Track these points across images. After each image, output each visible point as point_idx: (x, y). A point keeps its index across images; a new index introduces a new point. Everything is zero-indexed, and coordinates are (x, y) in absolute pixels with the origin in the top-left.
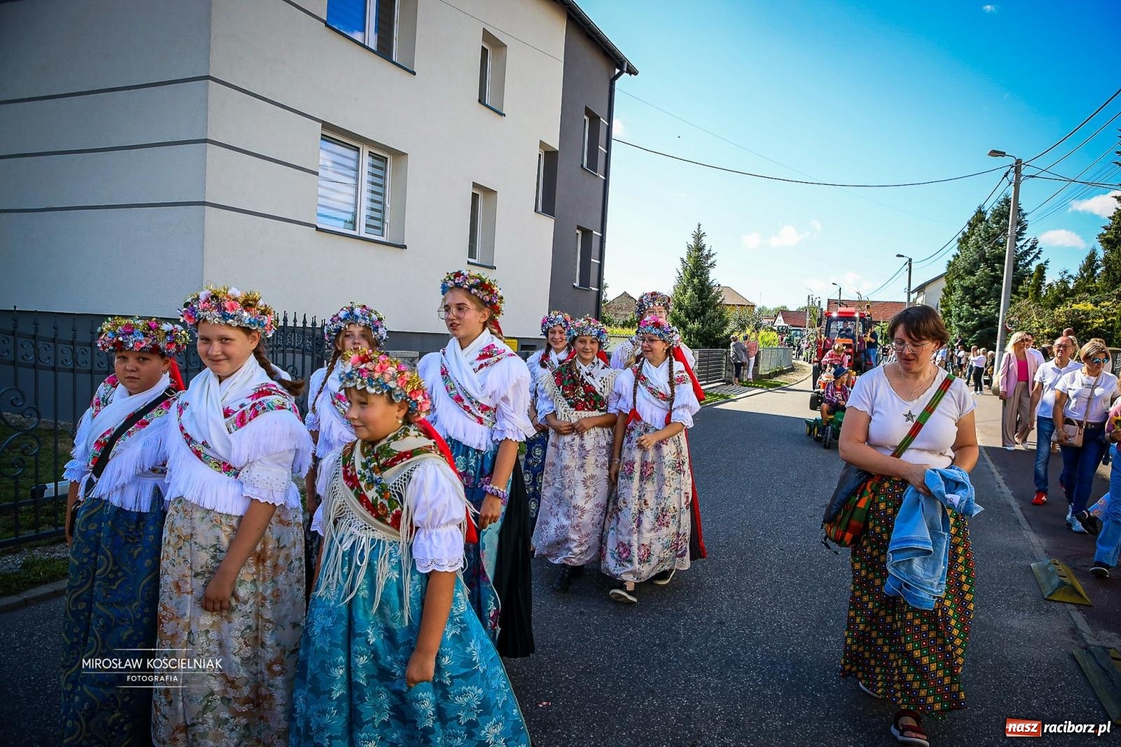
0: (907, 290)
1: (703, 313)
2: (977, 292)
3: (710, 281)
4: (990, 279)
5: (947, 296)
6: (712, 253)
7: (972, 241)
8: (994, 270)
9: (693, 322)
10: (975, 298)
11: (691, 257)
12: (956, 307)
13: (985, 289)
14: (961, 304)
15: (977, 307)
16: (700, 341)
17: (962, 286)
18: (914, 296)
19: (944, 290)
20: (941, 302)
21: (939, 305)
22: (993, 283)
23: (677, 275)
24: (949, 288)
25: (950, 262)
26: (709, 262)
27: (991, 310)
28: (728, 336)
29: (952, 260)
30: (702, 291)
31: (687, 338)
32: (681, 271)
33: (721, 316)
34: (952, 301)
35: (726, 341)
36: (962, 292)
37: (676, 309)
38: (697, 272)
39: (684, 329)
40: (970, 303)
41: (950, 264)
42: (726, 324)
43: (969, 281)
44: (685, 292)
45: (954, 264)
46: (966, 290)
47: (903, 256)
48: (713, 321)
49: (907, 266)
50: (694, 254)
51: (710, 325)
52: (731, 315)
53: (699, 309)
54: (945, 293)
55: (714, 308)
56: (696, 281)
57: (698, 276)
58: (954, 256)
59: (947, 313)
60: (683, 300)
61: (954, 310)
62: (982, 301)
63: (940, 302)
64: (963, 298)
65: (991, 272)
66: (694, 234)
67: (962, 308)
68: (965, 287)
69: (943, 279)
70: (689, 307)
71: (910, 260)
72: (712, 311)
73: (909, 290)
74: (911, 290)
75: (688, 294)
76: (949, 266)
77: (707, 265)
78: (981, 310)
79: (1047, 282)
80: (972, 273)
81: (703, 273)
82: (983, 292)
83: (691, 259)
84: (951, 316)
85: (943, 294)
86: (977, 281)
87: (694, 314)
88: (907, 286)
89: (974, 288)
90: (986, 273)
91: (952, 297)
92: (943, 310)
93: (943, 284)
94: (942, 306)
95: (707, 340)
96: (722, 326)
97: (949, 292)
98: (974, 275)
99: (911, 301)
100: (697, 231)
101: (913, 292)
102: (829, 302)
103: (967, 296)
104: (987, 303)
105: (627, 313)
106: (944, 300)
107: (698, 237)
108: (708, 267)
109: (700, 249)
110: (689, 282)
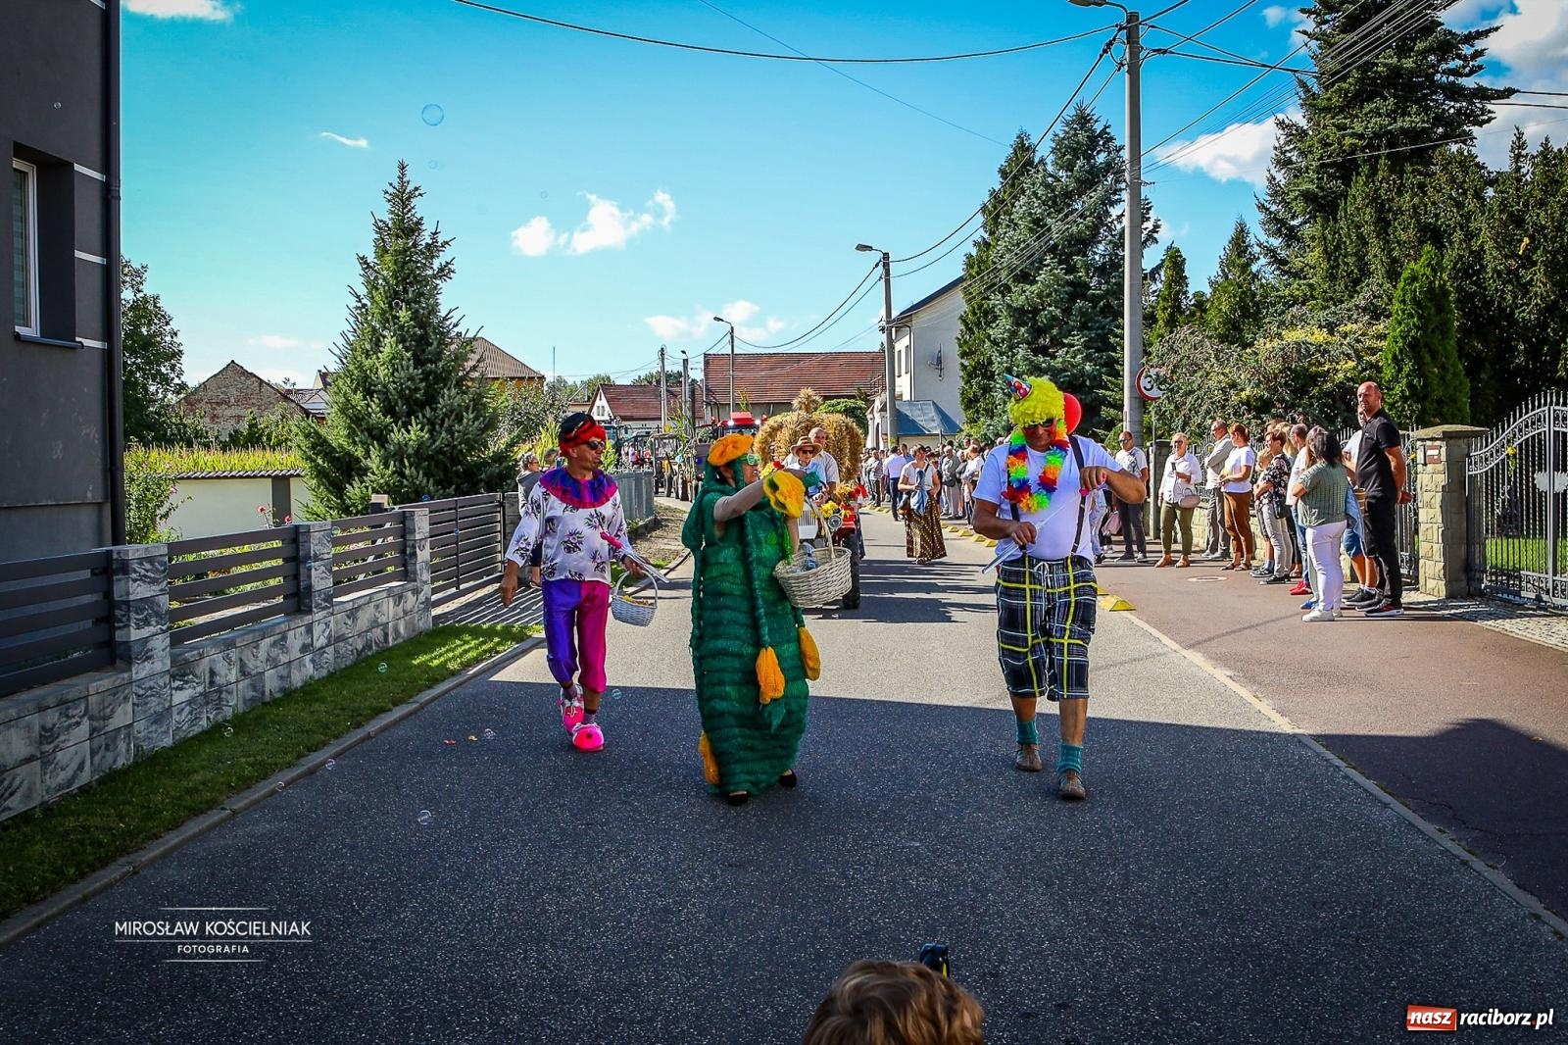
2: (1042, 319)
3: (443, 314)
4: (1067, 289)
7: (1020, 207)
8: (1071, 269)
9: (406, 425)
10: (1038, 332)
11: (387, 252)
12: (1001, 354)
13: (1058, 312)
14: (1011, 348)
15: (1043, 351)
16: (427, 475)
17: (1009, 306)
19: (963, 320)
20: (961, 346)
22: (1073, 298)
23: (353, 302)
24: (974, 314)
25: (969, 256)
27: (1074, 358)
28: (500, 458)
29: (974, 252)
30: (423, 341)
31: (392, 468)
33: (478, 404)
35: (495, 469)
36: (1010, 321)
37: (355, 393)
38: (406, 291)
39: (382, 446)
40: (1028, 343)
41: (970, 261)
42: (491, 424)
43: (1022, 295)
44: (377, 344)
45: (981, 261)
46: (1020, 315)
47: (870, 248)
48: (460, 419)
49: (881, 268)
50: (395, 244)
51: (450, 431)
52: (502, 399)
53: (417, 390)
54: (966, 325)
55: (459, 383)
57: (408, 303)
58: (977, 244)
59: (975, 368)
60: (374, 370)
61: (999, 364)
62: (1052, 339)
64: (1014, 334)
65: (1066, 274)
66: (391, 190)
67: (1014, 355)
68: (1016, 309)
69: (958, 295)
70: (391, 387)
71: (886, 256)
72: (453, 391)
73: (890, 321)
75: (387, 351)
76: (971, 266)
77: (430, 272)
78: (1054, 357)
79: (1191, 290)
80: (1025, 277)
81: (422, 294)
82: (1054, 318)
83: (388, 258)
84: (991, 377)
85: (963, 327)
86: (1040, 296)
87: (408, 404)
88: (883, 312)
89: (1036, 311)
90: (1054, 275)
92: (966, 361)
93: (958, 304)
94: (964, 354)
95: (446, 470)
96: (483, 431)
98: (1033, 282)
100: (396, 183)
102: (708, 360)
103: (1023, 329)
104: (1065, 341)
105: (242, 412)
106: (966, 342)
107: (402, 198)
108: (435, 277)
109: (407, 228)
110: (387, 321)
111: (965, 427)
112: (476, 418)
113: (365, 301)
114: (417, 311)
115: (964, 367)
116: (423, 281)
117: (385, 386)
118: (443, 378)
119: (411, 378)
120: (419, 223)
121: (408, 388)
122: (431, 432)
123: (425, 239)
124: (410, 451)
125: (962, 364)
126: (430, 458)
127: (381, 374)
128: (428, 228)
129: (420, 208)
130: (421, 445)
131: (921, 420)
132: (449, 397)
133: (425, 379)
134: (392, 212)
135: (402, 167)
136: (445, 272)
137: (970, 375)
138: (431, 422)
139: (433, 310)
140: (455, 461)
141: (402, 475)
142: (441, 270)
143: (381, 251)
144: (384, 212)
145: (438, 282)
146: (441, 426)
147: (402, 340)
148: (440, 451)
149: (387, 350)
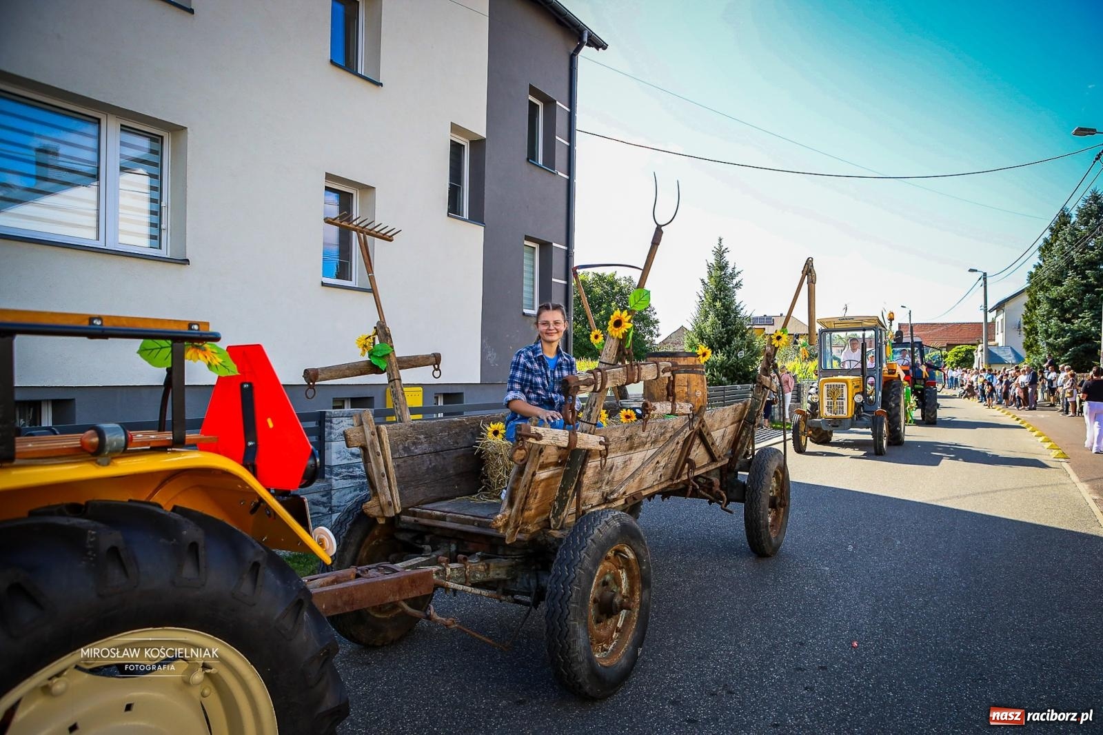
0: (983, 308)
1: (729, 342)
2: (1067, 304)
4: (1082, 288)
5: (1030, 311)
6: (736, 271)
7: (1056, 247)
8: (1085, 277)
10: (1064, 311)
12: (1042, 322)
13: (1076, 300)
15: (1068, 321)
17: (1047, 298)
18: (991, 316)
19: (1026, 305)
20: (1024, 318)
21: (1022, 322)
22: (1085, 292)
24: (1032, 302)
25: (1031, 273)
26: (735, 282)
27: (1085, 324)
29: (1034, 271)
32: (702, 295)
34: (1036, 316)
36: (1048, 306)
38: (720, 294)
40: (1059, 317)
41: (1031, 276)
43: (1056, 292)
44: (707, 318)
45: (1036, 274)
46: (1054, 302)
47: (976, 271)
48: (740, 351)
49: (982, 281)
50: (716, 274)
51: (737, 356)
53: (723, 338)
54: (1028, 308)
56: (718, 304)
57: (721, 299)
58: (1035, 266)
59: (1031, 330)
60: (705, 329)
61: (1041, 327)
62: (1072, 315)
63: (1022, 319)
64: (1050, 312)
65: (1081, 280)
67: (1050, 323)
68: (1052, 299)
69: (1025, 294)
70: (712, 336)
71: (985, 274)
73: (986, 307)
74: (989, 308)
76: (1031, 278)
77: (732, 285)
78: (1073, 324)
80: (1059, 283)
81: (727, 295)
82: (1074, 303)
83: (713, 280)
84: (1037, 333)
85: (1026, 309)
86: (1065, 292)
87: (717, 344)
88: (983, 303)
89: (1063, 300)
90: (1074, 281)
91: (1037, 311)
92: (1026, 327)
93: (1025, 298)
94: (1025, 323)
95: (734, 374)
97: (1031, 307)
98: (1062, 285)
99: (989, 320)
100: (717, 247)
101: (990, 311)
102: (900, 326)
103: (1055, 310)
104: (1080, 316)
106: (1027, 317)
107: (720, 253)
108: (733, 288)
109: (722, 267)
110: (711, 307)
111: (1026, 359)
112: (748, 351)
113: (703, 299)
114: (724, 303)
115: (1025, 329)
116: (729, 290)
117: (709, 336)
118: (735, 333)
119: (721, 333)
120: (726, 264)
121: (719, 337)
122: (728, 357)
123: (729, 271)
124: (718, 365)
125: (1024, 328)
126: (726, 368)
127: (707, 331)
128: (731, 266)
129: (727, 257)
130: (723, 362)
131: (1003, 356)
132: (737, 341)
133: (727, 332)
134: (716, 260)
135: (720, 240)
136: (738, 285)
137: (1029, 333)
138: (729, 352)
139: (732, 302)
140: (738, 370)
141: (713, 375)
142: (737, 284)
143: (711, 277)
144: (712, 260)
145: (735, 290)
146: (733, 354)
147: (718, 316)
148: (732, 365)
149: (710, 320)
